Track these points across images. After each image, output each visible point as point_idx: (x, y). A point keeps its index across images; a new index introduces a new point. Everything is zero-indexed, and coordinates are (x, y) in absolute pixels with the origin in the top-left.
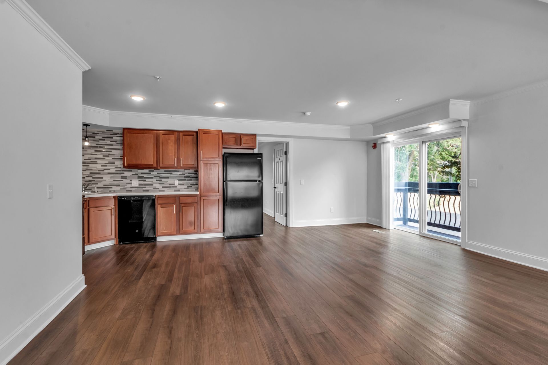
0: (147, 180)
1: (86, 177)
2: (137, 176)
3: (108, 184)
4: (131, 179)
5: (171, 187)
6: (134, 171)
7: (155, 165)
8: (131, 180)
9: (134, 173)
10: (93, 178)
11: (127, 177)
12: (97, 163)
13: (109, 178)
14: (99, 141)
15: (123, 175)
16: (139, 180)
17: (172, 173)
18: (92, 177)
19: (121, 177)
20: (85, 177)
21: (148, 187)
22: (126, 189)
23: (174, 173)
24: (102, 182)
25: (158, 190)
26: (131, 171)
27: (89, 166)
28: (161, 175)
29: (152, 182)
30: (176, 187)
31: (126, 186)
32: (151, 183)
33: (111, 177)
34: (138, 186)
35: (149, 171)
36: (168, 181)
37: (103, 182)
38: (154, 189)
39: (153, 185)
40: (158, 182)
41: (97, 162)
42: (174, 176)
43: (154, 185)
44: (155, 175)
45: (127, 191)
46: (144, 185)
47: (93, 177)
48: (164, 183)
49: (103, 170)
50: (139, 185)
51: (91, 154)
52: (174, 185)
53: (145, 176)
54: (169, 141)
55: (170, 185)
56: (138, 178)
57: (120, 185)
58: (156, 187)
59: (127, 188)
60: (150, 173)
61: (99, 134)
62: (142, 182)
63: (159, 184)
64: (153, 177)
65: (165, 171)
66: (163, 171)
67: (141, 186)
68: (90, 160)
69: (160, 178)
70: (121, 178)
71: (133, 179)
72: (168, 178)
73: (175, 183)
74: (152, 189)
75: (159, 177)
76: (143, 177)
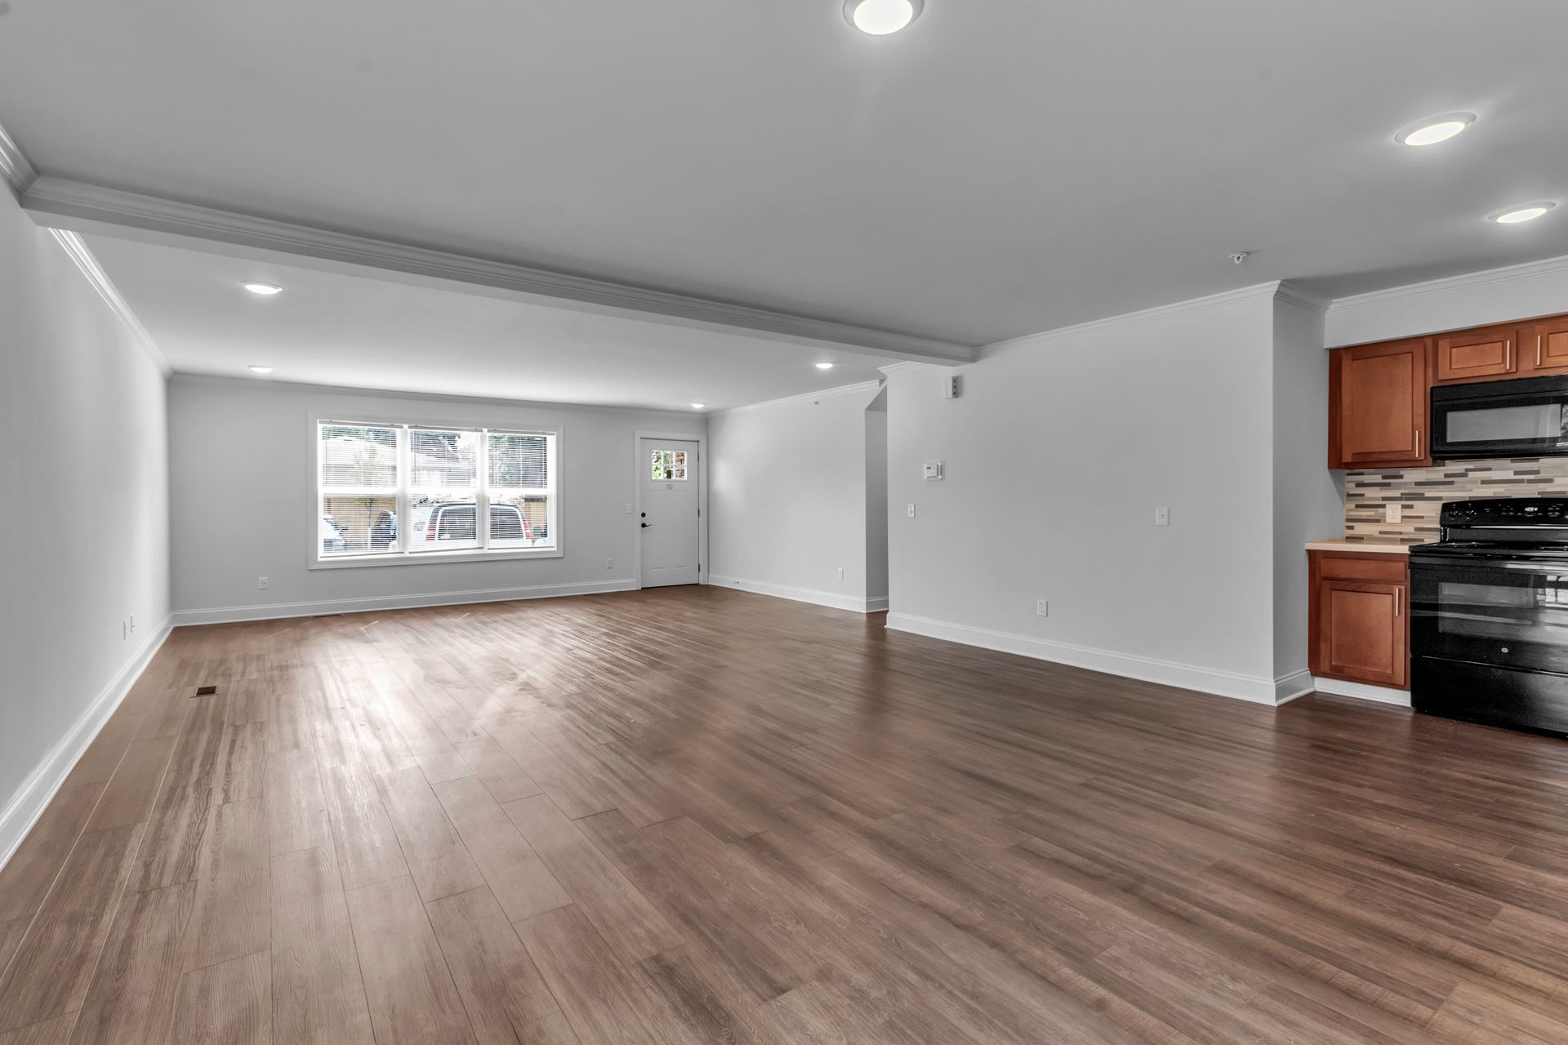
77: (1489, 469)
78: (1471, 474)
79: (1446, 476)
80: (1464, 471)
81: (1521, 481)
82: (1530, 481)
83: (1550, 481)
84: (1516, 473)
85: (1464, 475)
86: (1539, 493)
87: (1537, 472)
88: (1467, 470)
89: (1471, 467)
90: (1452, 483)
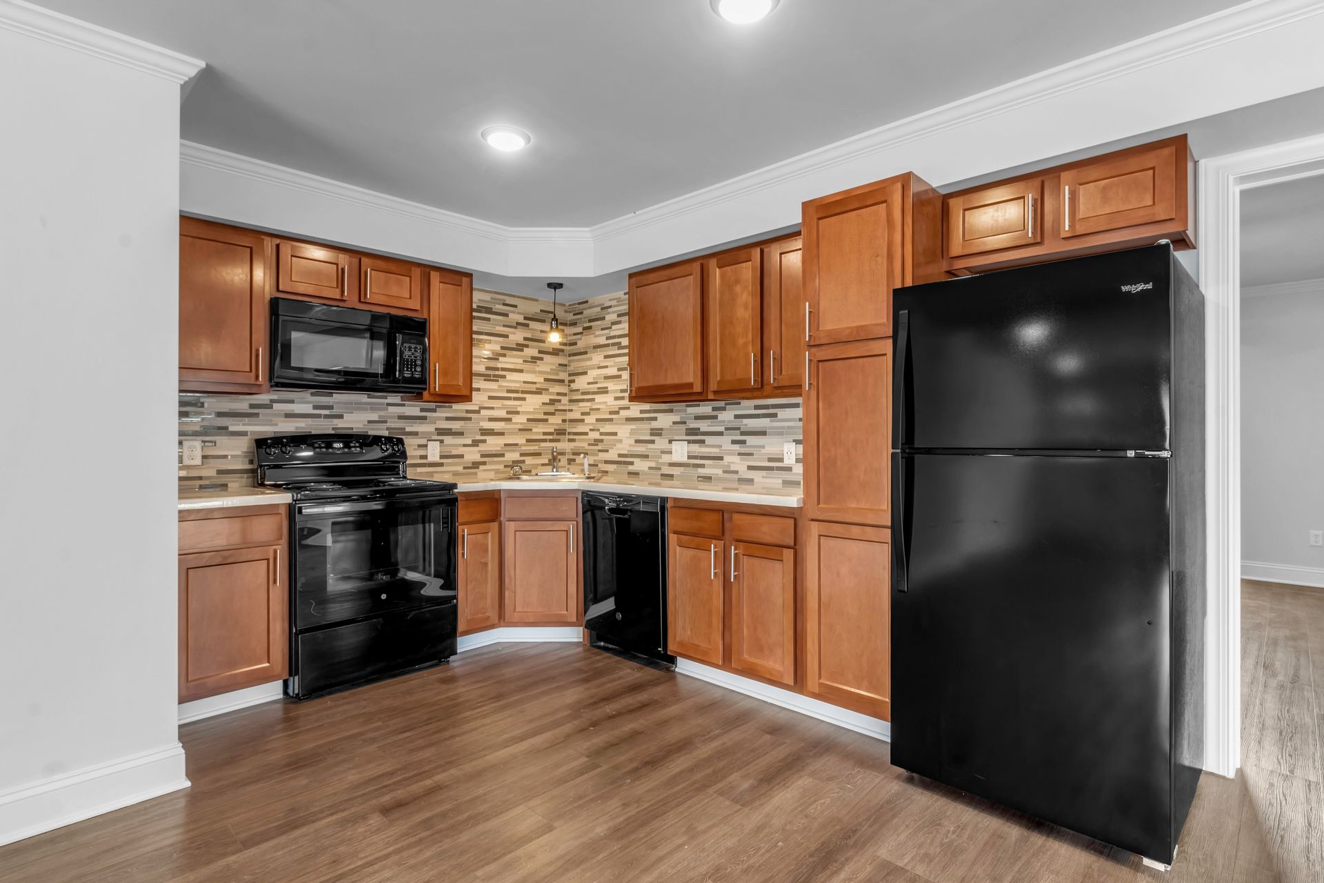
0: (709, 440)
1: (591, 430)
2: (683, 427)
3: (626, 452)
4: (671, 437)
5: (771, 469)
6: (678, 411)
7: (697, 388)
8: (670, 442)
9: (677, 419)
10: (602, 434)
11: (662, 429)
12: (607, 392)
13: (628, 436)
14: (611, 328)
15: (654, 424)
16: (689, 442)
17: (775, 415)
18: (598, 430)
19: (651, 429)
20: (588, 431)
21: (710, 467)
22: (660, 469)
23: (782, 414)
24: (615, 445)
25: (736, 477)
26: (671, 411)
27: (593, 400)
28: (745, 421)
29: (720, 446)
30: (789, 469)
31: (660, 461)
32: (716, 450)
33: (632, 432)
34: (685, 459)
35: (714, 409)
36: (763, 447)
37: (618, 446)
38: (725, 472)
39: (721, 458)
40: (737, 447)
41: (607, 388)
42: (783, 428)
43: (727, 459)
44: (729, 421)
45: (662, 475)
46: (703, 458)
47: (602, 430)
48: (751, 454)
49: (617, 410)
50: (689, 457)
51: (599, 368)
52: (781, 460)
53: (704, 426)
54: (738, 289)
55: (770, 460)
56: (687, 434)
57: (647, 456)
58: (729, 466)
59: (662, 467)
60: (716, 417)
61: (610, 307)
62: (696, 449)
63: (739, 454)
64: (722, 429)
65: (757, 407)
66: (748, 408)
67: (695, 461)
68: (596, 383)
69: (743, 433)
70: (652, 434)
71: (676, 438)
72: (763, 433)
73: (785, 453)
74: (719, 472)
75: (739, 429)
76: (699, 429)
77: (292, 402)
78: (275, 405)
79: (252, 406)
80: (268, 402)
81: (319, 416)
82: (326, 416)
83: (341, 417)
84: (315, 407)
85: (269, 406)
86: (333, 429)
87: (331, 408)
88: (272, 401)
89: (275, 397)
90: (257, 415)
